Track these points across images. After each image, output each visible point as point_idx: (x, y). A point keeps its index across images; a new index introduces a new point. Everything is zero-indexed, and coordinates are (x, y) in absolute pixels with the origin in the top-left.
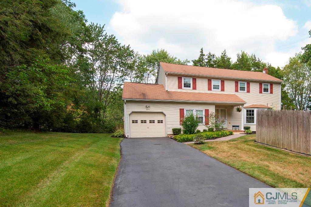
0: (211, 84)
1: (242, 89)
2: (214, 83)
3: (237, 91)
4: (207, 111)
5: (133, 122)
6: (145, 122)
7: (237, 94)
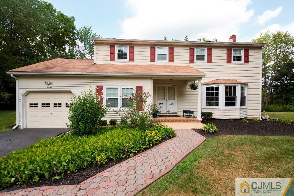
0: (155, 52)
1: (201, 58)
2: (159, 51)
3: (192, 60)
4: (139, 89)
5: (32, 105)
6: (48, 105)
7: (192, 64)
